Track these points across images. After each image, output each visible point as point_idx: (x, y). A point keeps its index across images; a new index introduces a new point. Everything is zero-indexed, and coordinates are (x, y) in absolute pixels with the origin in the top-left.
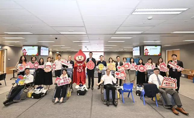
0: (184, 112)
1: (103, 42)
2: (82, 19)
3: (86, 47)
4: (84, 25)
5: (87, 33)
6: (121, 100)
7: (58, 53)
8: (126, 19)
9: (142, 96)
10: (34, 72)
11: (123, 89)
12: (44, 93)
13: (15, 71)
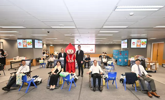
0: (157, 95)
1: (94, 35)
2: (70, 15)
3: (78, 40)
4: (73, 20)
5: (76, 27)
6: (106, 87)
7: (52, 45)
8: (110, 14)
9: (124, 83)
10: (29, 64)
11: (108, 78)
12: (39, 82)
13: (12, 63)
